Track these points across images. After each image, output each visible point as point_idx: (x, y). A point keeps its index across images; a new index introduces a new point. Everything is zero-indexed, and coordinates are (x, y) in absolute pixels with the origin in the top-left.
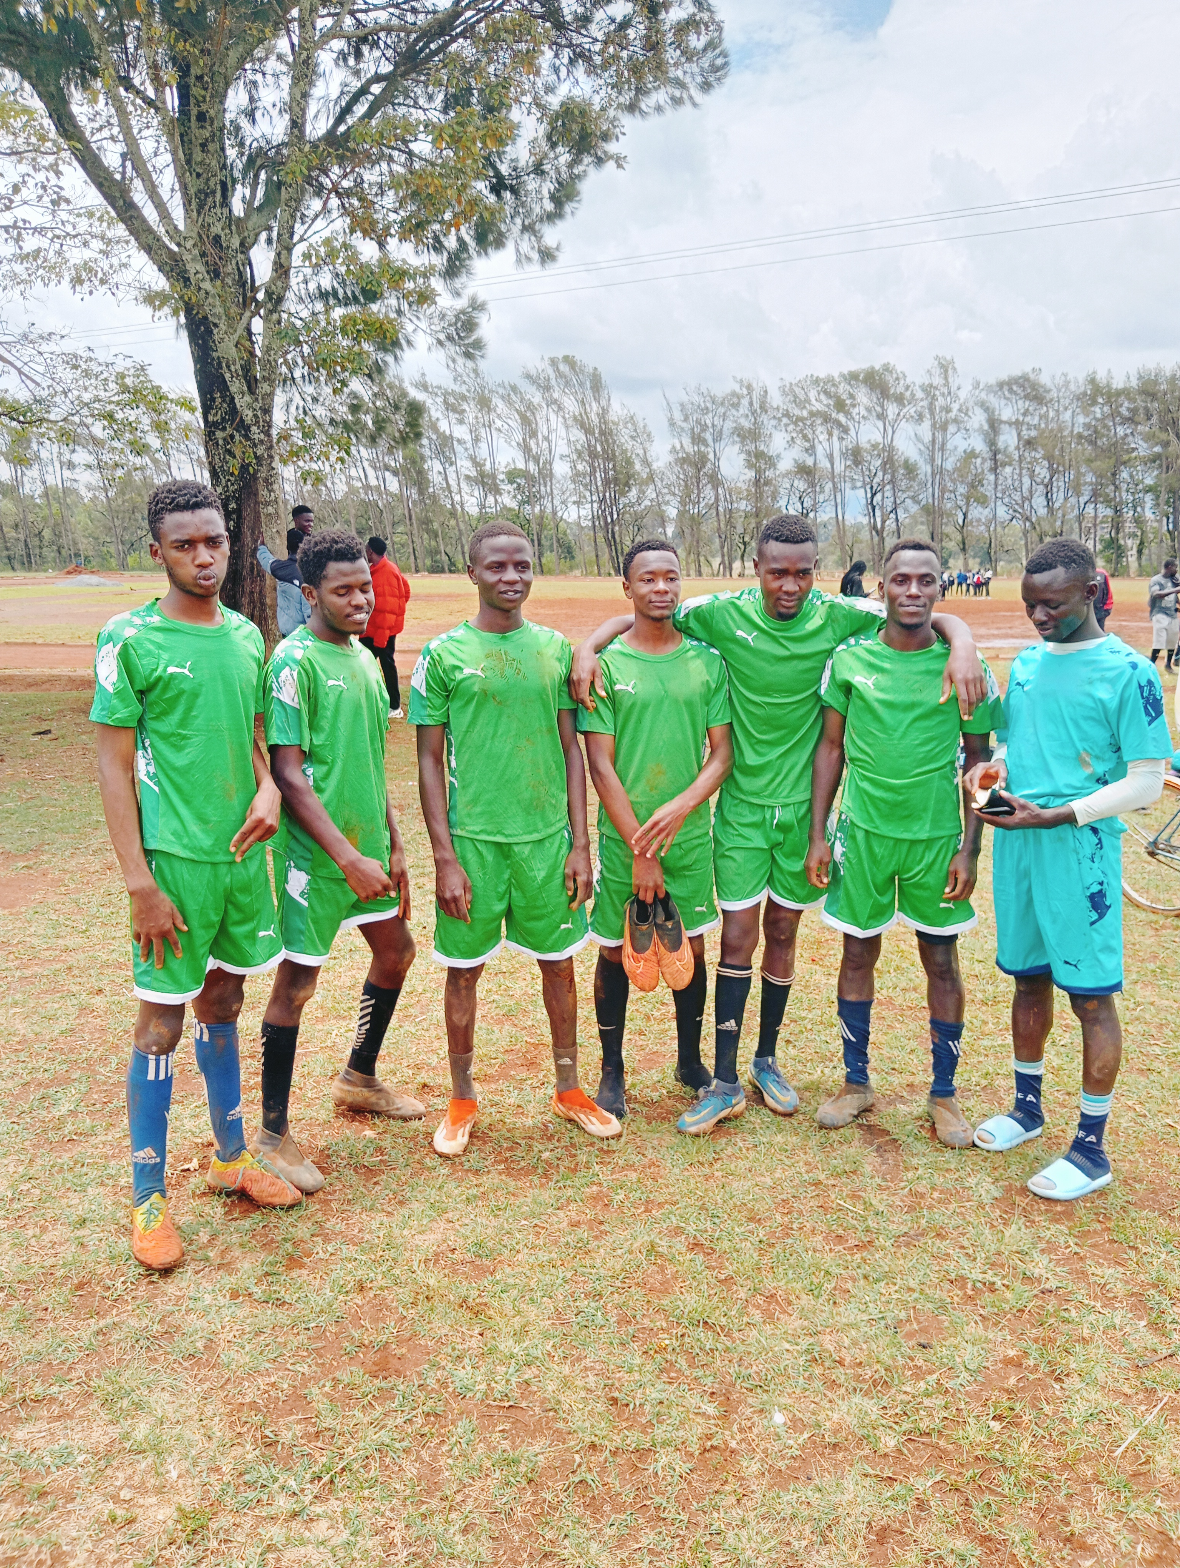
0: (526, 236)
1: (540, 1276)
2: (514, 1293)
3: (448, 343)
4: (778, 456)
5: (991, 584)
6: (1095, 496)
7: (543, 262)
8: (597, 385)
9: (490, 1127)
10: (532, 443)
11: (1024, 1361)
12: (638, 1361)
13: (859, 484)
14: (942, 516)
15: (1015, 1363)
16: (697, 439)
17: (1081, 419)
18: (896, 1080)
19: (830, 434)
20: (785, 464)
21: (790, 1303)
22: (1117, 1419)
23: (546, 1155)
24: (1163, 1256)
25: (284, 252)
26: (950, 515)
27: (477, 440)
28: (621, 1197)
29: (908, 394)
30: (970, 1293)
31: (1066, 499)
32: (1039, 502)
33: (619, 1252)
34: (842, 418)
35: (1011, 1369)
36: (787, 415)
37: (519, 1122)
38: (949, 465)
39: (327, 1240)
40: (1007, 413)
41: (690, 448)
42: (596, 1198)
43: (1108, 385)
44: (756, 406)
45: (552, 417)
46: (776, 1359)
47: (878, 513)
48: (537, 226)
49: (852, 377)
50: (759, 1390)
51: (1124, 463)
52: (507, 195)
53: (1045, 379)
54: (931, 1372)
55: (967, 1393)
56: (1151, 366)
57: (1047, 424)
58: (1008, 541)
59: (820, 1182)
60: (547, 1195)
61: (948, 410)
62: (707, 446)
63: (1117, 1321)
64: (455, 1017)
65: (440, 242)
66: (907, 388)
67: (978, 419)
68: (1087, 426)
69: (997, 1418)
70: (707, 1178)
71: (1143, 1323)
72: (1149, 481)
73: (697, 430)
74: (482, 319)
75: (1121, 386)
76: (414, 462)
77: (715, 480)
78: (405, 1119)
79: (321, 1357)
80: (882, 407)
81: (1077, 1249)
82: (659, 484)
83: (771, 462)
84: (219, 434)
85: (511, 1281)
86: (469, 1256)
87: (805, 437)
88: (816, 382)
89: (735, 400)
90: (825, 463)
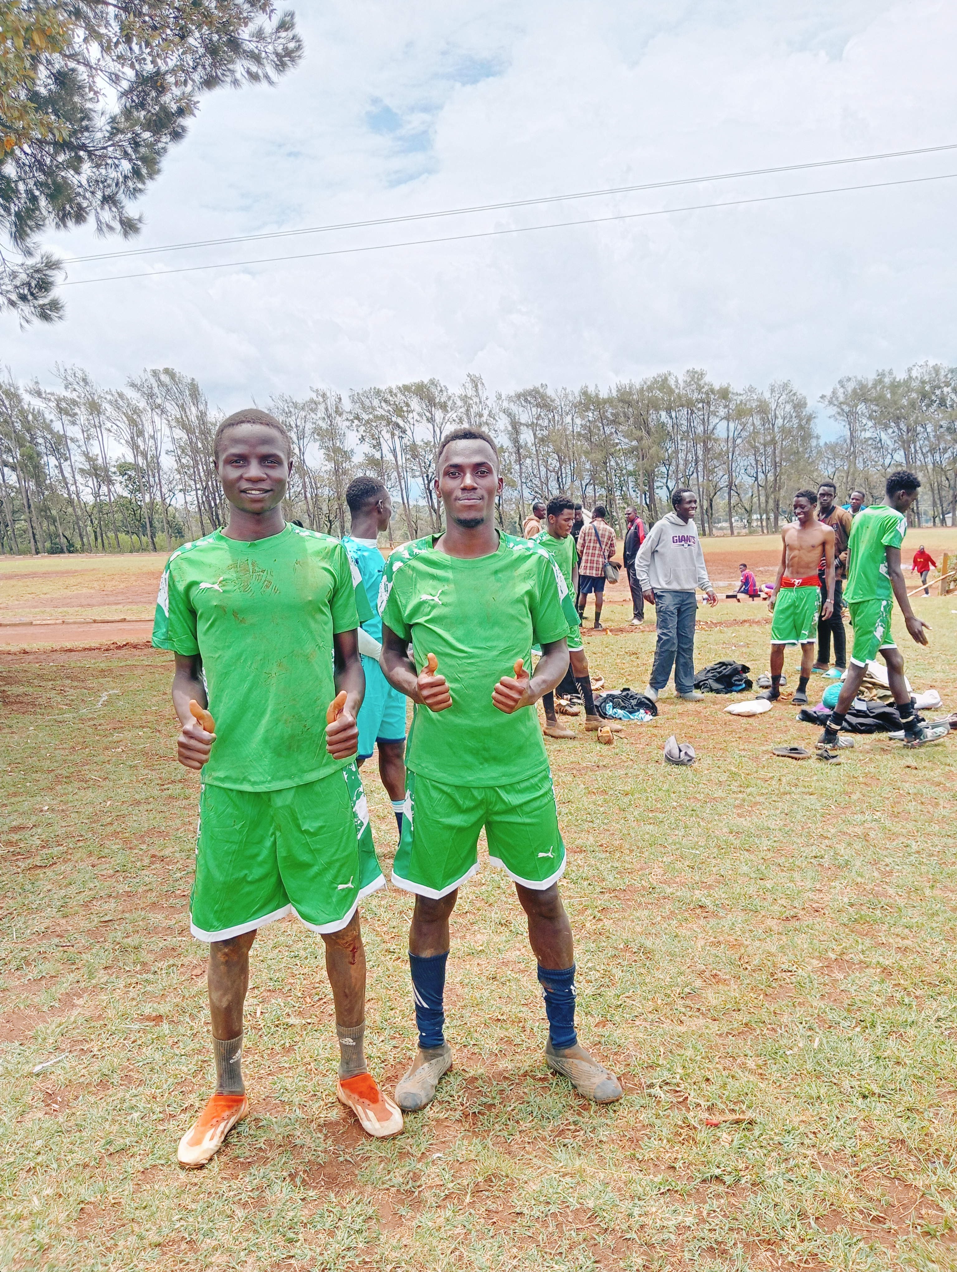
0: (107, 207)
4: (352, 451)
6: (594, 480)
7: (126, 234)
8: (194, 392)
10: (140, 442)
13: (417, 473)
17: (578, 421)
19: (393, 435)
20: (358, 458)
27: (88, 439)
29: (450, 403)
31: (572, 481)
32: (553, 484)
34: (401, 423)
36: (357, 418)
40: (524, 417)
43: (597, 395)
44: (331, 411)
45: (157, 419)
48: (118, 199)
49: (406, 389)
51: (612, 454)
53: (550, 392)
56: (626, 381)
57: (554, 426)
61: (481, 416)
64: (215, 997)
66: (449, 398)
67: (503, 423)
68: (583, 427)
72: (631, 468)
75: (606, 396)
76: (30, 458)
77: (302, 470)
80: (431, 412)
83: (347, 455)
87: (373, 435)
88: (378, 392)
89: (313, 406)
90: (389, 457)
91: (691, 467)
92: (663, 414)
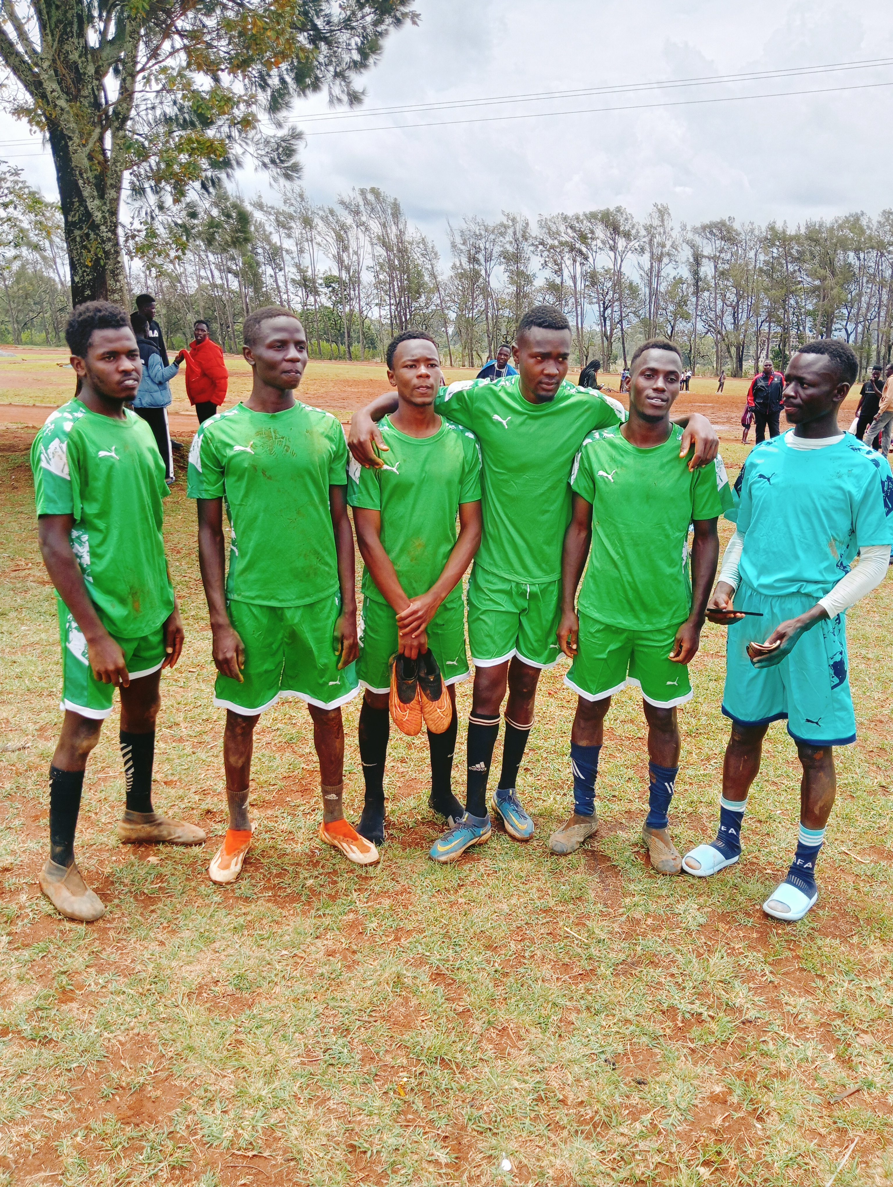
0: (338, 81)
1: (294, 1010)
2: (268, 1028)
3: (271, 166)
4: (534, 275)
5: (691, 382)
6: (771, 317)
7: (351, 103)
8: (396, 213)
9: (263, 855)
10: (345, 256)
11: (729, 1098)
12: (378, 1103)
13: (595, 300)
14: (655, 327)
15: (720, 1100)
16: (473, 260)
18: (617, 807)
19: (575, 261)
20: (539, 282)
21: (520, 1038)
22: (813, 1163)
23: (310, 882)
24: (846, 984)
25: (129, 78)
26: (661, 327)
27: (301, 251)
28: (374, 925)
29: (633, 232)
30: (681, 1025)
31: (748, 318)
32: (728, 319)
33: (369, 983)
34: (584, 250)
35: (718, 1107)
36: (542, 243)
37: (288, 848)
38: (662, 289)
39: (100, 971)
40: (708, 249)
41: (467, 266)
42: (353, 925)
43: (784, 232)
44: (519, 235)
45: (361, 235)
46: (506, 1099)
47: (608, 323)
48: (347, 73)
49: (592, 217)
50: (489, 1134)
51: (792, 292)
52: (323, 46)
53: (737, 226)
54: (647, 1111)
55: (678, 1134)
56: (816, 219)
57: (736, 260)
58: (703, 350)
59: (551, 909)
60: (308, 924)
61: (663, 246)
62: (480, 264)
63: (809, 1053)
64: (232, 760)
65: (265, 81)
66: (633, 227)
67: (686, 254)
68: (766, 263)
69: (706, 1163)
70: (452, 904)
71: (832, 1056)
72: (810, 307)
73: (473, 252)
74: (299, 146)
75: (793, 233)
76: (251, 266)
77: (486, 292)
78: (187, 845)
79: (79, 1099)
80: (614, 240)
81: (771, 977)
82: (442, 292)
83: (529, 279)
84: (77, 233)
85: (267, 1016)
86: (230, 989)
87: (555, 261)
88: (565, 218)
89: (503, 230)
90: (569, 283)
91: (874, 310)
92: (851, 254)
